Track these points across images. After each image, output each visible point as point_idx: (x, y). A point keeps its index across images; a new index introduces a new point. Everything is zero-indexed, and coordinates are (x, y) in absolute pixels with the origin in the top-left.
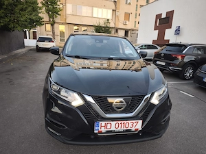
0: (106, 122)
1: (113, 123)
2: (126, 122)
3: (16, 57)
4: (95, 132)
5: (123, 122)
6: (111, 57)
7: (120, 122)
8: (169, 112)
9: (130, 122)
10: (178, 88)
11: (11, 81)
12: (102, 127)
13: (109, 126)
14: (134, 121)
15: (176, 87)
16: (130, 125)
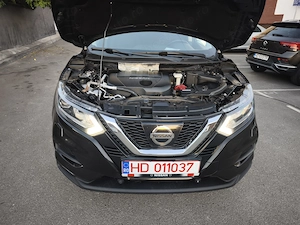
0: (140, 163)
1: (152, 164)
2: (172, 163)
3: (42, 48)
4: (123, 175)
5: (167, 163)
6: (167, 49)
7: (162, 163)
8: (252, 147)
9: (178, 163)
10: (285, 99)
11: (30, 86)
12: (133, 169)
13: (144, 168)
14: (186, 163)
15: (281, 98)
16: (180, 168)
